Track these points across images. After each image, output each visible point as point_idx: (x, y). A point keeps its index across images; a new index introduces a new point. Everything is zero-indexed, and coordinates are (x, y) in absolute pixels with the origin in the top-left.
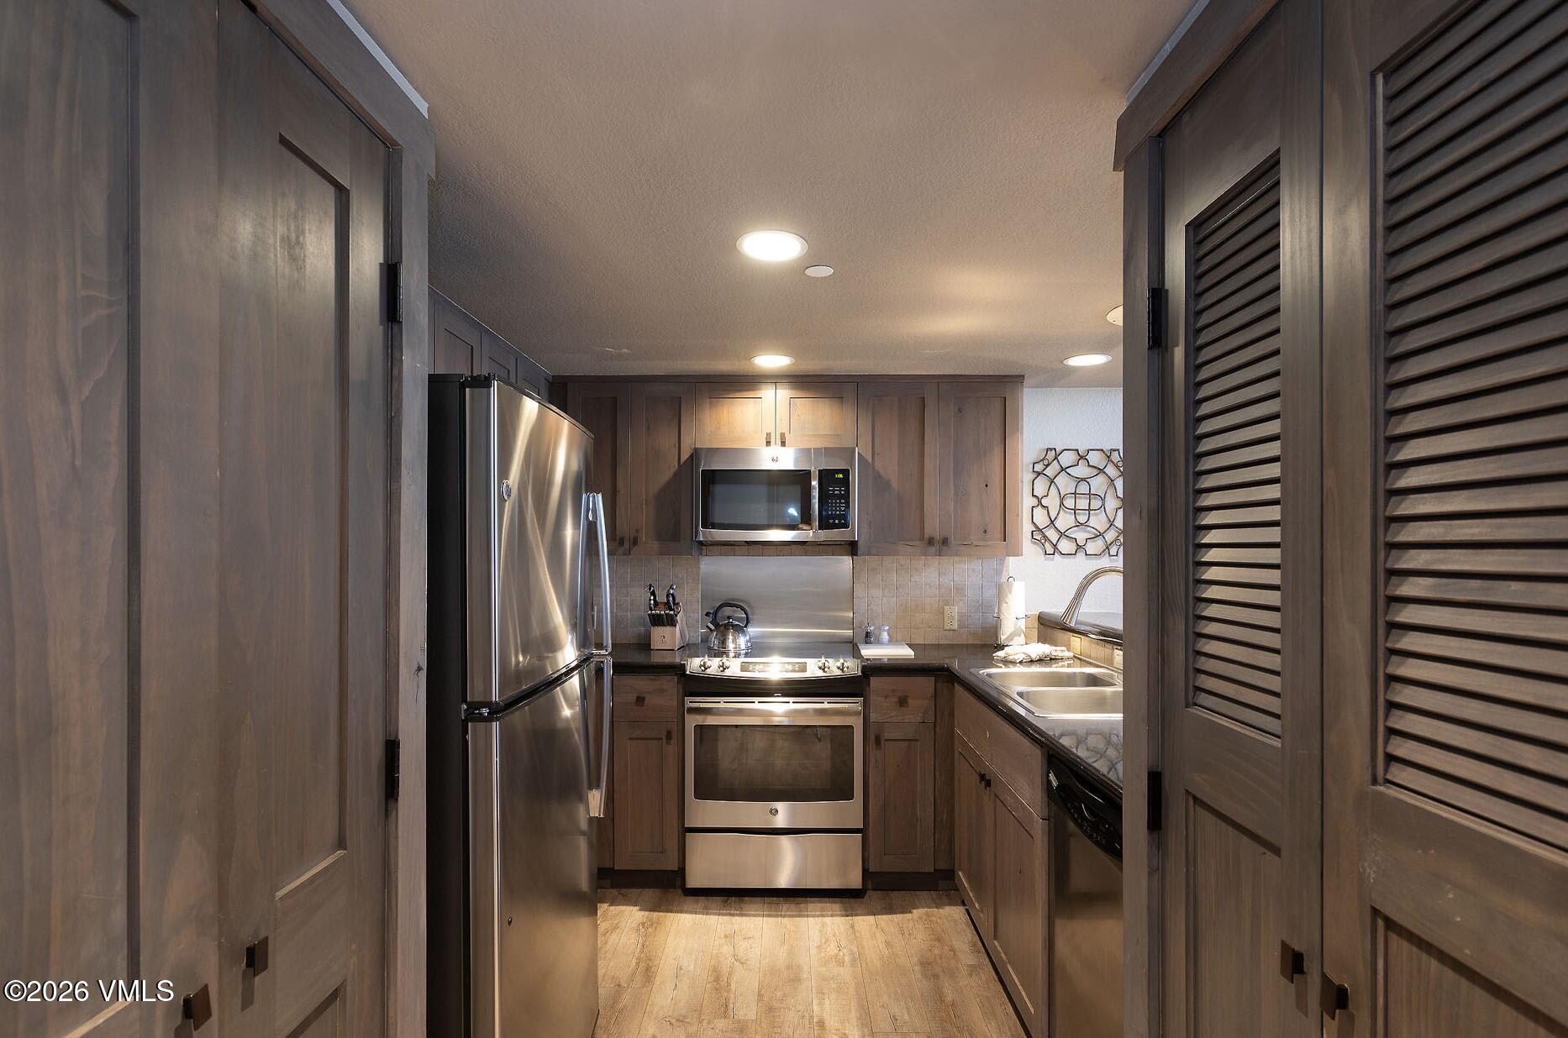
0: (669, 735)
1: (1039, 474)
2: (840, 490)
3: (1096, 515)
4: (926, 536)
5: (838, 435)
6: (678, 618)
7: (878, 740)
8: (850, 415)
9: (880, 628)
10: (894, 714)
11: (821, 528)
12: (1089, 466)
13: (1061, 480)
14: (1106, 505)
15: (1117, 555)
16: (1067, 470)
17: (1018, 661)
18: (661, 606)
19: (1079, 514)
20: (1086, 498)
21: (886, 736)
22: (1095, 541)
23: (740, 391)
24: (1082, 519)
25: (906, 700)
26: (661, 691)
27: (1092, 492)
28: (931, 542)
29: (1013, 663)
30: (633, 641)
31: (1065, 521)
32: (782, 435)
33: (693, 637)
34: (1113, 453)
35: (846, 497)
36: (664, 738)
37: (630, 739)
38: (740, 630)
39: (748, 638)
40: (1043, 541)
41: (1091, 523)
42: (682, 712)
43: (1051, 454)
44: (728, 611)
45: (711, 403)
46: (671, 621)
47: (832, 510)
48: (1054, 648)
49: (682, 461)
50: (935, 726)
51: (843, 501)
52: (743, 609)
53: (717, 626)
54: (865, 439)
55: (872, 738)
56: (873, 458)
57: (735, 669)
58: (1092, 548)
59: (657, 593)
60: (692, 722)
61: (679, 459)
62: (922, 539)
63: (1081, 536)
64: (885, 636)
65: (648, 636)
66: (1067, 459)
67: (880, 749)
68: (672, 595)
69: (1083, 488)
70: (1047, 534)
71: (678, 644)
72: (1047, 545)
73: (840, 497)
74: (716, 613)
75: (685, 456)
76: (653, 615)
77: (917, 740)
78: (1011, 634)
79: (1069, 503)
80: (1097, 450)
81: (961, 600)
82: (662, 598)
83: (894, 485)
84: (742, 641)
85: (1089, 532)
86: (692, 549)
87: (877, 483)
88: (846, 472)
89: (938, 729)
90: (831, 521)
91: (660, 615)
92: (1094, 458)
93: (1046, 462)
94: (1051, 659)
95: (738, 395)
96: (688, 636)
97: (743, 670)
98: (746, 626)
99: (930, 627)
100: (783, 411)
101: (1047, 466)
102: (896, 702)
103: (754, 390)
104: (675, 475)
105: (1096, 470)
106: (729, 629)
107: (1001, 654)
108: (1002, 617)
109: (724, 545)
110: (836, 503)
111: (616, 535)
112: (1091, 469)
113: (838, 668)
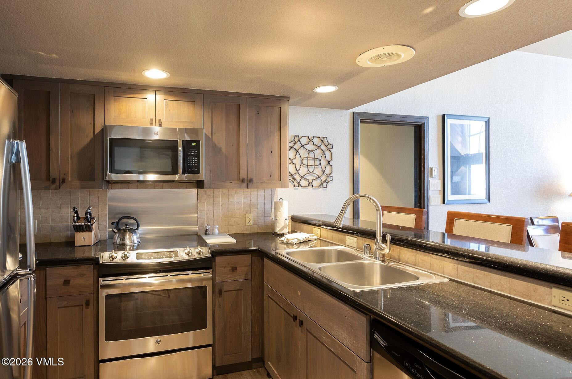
0: (87, 303)
1: (291, 148)
2: (195, 152)
3: (317, 168)
4: (241, 178)
5: (192, 122)
6: (94, 226)
7: (220, 292)
8: (199, 111)
9: (213, 226)
10: (229, 276)
11: (184, 173)
12: (314, 144)
13: (301, 151)
14: (321, 164)
15: (326, 187)
16: (304, 146)
17: (294, 243)
18: (82, 220)
19: (310, 168)
20: (312, 160)
21: (225, 288)
22: (316, 181)
23: (133, 93)
24: (311, 170)
25: (236, 269)
26: (82, 275)
27: (315, 157)
28: (243, 181)
29: (292, 244)
30: (63, 240)
31: (303, 171)
32: (160, 120)
33: (103, 236)
34: (324, 139)
35: (198, 156)
36: (84, 305)
37: (59, 308)
38: (133, 231)
39: (138, 235)
40: (293, 180)
41: (315, 172)
42: (97, 288)
43: (297, 138)
44: (125, 220)
45: (115, 100)
46: (89, 229)
47: (190, 163)
48: (309, 235)
49: (96, 132)
50: (251, 280)
51: (196, 158)
52: (135, 219)
53: (119, 230)
54: (208, 124)
55: (217, 291)
56: (212, 135)
57: (132, 258)
58: (315, 183)
59: (79, 211)
60: (104, 293)
61: (94, 132)
62: (238, 179)
63: (310, 178)
64: (216, 231)
65: (73, 237)
66: (304, 141)
67: (222, 297)
68: (90, 213)
69: (311, 155)
70: (295, 177)
71: (93, 241)
72: (295, 182)
73: (195, 156)
74: (118, 223)
75: (98, 130)
76: (76, 226)
77: (242, 290)
78: (282, 227)
79: (305, 162)
80: (318, 137)
81: (254, 210)
82: (82, 214)
83: (224, 150)
84: (135, 238)
85: (313, 176)
86: (103, 185)
87: (215, 149)
88: (198, 142)
89: (253, 283)
90: (189, 169)
91: (81, 225)
92: (316, 141)
93: (294, 142)
94: (308, 241)
95: (132, 96)
96: (99, 236)
97: (138, 258)
98: (137, 229)
99: (239, 225)
100: (160, 107)
101: (295, 144)
102: (230, 270)
103: (142, 94)
104: (91, 141)
105: (316, 147)
106: (127, 232)
107: (283, 239)
108: (278, 219)
109: (122, 183)
110: (192, 159)
111: (50, 177)
112: (314, 146)
113: (197, 253)
